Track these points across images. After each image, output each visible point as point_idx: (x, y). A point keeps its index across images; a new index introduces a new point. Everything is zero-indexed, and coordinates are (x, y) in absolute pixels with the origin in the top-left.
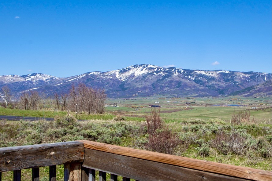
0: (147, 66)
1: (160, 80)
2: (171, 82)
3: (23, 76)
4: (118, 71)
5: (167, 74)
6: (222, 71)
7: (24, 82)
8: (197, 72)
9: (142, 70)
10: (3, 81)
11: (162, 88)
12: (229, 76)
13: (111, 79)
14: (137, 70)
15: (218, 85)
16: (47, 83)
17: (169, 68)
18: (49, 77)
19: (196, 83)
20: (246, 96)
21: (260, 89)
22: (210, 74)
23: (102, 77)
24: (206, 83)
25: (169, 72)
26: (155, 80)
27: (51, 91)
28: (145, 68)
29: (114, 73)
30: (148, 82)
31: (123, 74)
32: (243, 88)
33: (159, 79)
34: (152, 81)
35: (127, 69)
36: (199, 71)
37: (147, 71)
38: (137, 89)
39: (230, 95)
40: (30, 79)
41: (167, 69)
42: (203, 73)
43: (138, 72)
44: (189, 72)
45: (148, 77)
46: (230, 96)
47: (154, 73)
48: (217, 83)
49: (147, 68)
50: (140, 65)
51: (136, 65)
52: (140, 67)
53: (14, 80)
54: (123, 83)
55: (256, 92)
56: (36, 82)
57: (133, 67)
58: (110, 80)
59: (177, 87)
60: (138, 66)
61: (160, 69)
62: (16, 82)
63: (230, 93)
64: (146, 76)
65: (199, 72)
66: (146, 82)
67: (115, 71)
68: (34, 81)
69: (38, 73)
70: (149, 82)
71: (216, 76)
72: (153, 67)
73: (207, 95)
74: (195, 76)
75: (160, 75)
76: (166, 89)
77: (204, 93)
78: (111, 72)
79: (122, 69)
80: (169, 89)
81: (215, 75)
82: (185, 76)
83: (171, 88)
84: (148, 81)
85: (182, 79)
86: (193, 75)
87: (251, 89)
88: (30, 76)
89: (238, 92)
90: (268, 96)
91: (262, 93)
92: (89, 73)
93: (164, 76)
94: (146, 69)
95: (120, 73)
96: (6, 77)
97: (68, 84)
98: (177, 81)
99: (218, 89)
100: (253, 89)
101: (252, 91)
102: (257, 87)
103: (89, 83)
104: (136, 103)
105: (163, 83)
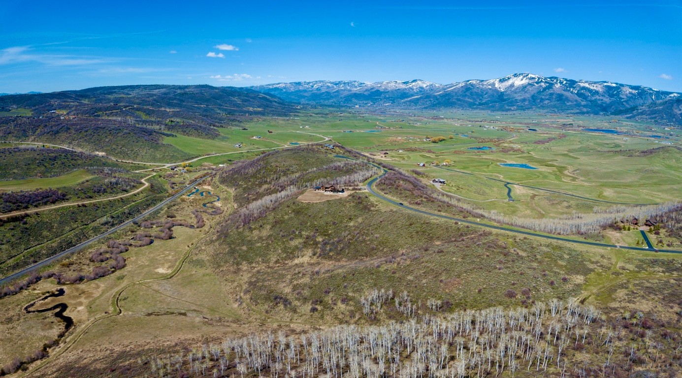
0: (527, 76)
1: (540, 91)
2: (551, 94)
3: (404, 83)
4: (498, 80)
5: (548, 85)
6: (608, 83)
7: (406, 89)
8: (580, 84)
9: (522, 80)
11: (542, 100)
12: (615, 90)
13: (490, 89)
14: (517, 80)
15: (602, 100)
16: (427, 90)
17: (550, 78)
18: (429, 84)
19: (579, 97)
20: (627, 118)
21: (643, 111)
22: (594, 86)
23: (481, 86)
24: (589, 98)
25: (550, 83)
26: (535, 91)
27: (431, 100)
29: (493, 82)
30: (527, 93)
31: (503, 84)
32: (628, 106)
34: (532, 93)
35: (507, 78)
37: (527, 81)
38: (516, 101)
39: (612, 114)
40: (411, 86)
42: (587, 85)
43: (519, 82)
44: (572, 83)
45: (528, 87)
46: (612, 116)
47: (535, 84)
48: (601, 98)
49: (527, 78)
50: (521, 74)
51: (516, 74)
52: (520, 76)
53: (396, 87)
54: (502, 94)
55: (638, 114)
56: (417, 89)
57: (513, 76)
58: (488, 90)
59: (558, 101)
60: (518, 75)
61: (541, 79)
62: (399, 89)
63: (613, 111)
64: (526, 87)
65: (582, 85)
66: (525, 94)
67: (495, 80)
68: (415, 88)
69: (419, 80)
70: (529, 93)
71: (601, 90)
72: (533, 76)
73: (588, 113)
74: (578, 89)
75: (541, 86)
76: (546, 102)
77: (585, 110)
78: (490, 81)
79: (501, 78)
80: (549, 103)
81: (599, 88)
82: (567, 88)
83: (551, 102)
85: (563, 91)
86: (575, 87)
87: (634, 110)
88: (412, 82)
89: (621, 111)
90: (649, 120)
91: (644, 116)
92: (468, 81)
93: (545, 88)
95: (499, 82)
96: (389, 84)
97: (448, 93)
98: (558, 94)
99: (601, 106)
100: (637, 110)
101: (635, 112)
102: (641, 108)
103: (468, 93)
104: (514, 120)
105: (543, 95)
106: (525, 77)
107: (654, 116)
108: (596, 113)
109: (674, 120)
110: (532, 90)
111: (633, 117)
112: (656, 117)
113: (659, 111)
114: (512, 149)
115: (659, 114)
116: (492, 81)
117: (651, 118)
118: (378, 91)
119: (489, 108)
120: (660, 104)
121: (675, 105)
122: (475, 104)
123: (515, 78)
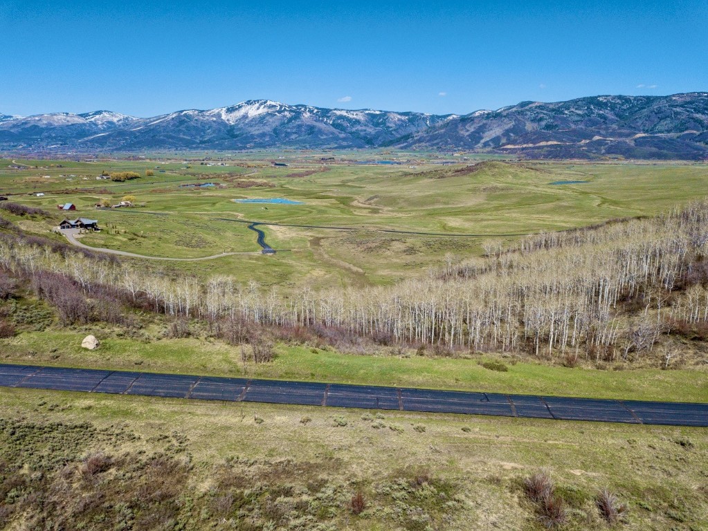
0: (265, 103)
1: (284, 123)
2: (299, 126)
3: (81, 115)
4: (224, 109)
5: (294, 115)
6: (370, 110)
7: (84, 124)
8: (335, 112)
9: (258, 108)
10: (51, 122)
11: (288, 134)
12: (380, 118)
13: (214, 122)
14: (252, 109)
15: (365, 130)
16: (120, 126)
17: (296, 106)
18: (122, 117)
19: (335, 128)
20: (402, 148)
21: (421, 138)
22: (353, 114)
23: (201, 118)
24: (348, 129)
25: (297, 112)
26: (277, 123)
27: (126, 139)
28: (263, 106)
29: (219, 112)
30: (267, 126)
31: (232, 115)
32: (399, 136)
33: (282, 122)
34: (274, 125)
35: (238, 107)
36: (339, 111)
37: (266, 110)
38: (252, 137)
39: (380, 146)
40: (93, 120)
41: (294, 108)
42: (344, 113)
43: (253, 112)
44: (325, 112)
45: (267, 118)
46: (381, 148)
47: (276, 114)
48: (364, 128)
49: (265, 106)
50: (256, 101)
51: (249, 101)
52: (256, 103)
53: (68, 121)
54: (232, 128)
55: (415, 143)
56: (103, 124)
57: (245, 103)
58: (212, 123)
59: (309, 134)
60: (252, 102)
61: (283, 108)
62: (72, 125)
63: (380, 143)
64: (264, 118)
65: (338, 113)
66: (265, 127)
67: (220, 109)
68: (100, 123)
69: (105, 111)
70: (269, 126)
71: (362, 119)
72: (273, 103)
73: (349, 147)
74: (334, 118)
75: (284, 116)
76: (293, 137)
77: (345, 143)
78: (214, 110)
79: (229, 107)
80: (298, 137)
81: (361, 117)
82: (319, 118)
83: (300, 136)
84: (268, 124)
85: (315, 122)
86: (330, 116)
87: (409, 138)
89: (391, 141)
90: (430, 148)
91: (423, 144)
92: (182, 111)
93: (290, 118)
95: (226, 112)
96: (55, 117)
97: (152, 127)
98: (308, 126)
99: (365, 138)
100: (412, 137)
101: (410, 140)
102: (417, 134)
103: (182, 128)
104: (252, 157)
105: (289, 128)
106: (261, 104)
107: (435, 142)
108: (360, 147)
109: (462, 143)
110: (274, 122)
111: (410, 145)
112: (438, 144)
113: (442, 136)
114: (254, 184)
115: (440, 138)
116: (216, 111)
117: (432, 145)
118: (35, 127)
119: (214, 147)
120: (441, 127)
121: (460, 125)
122: (194, 143)
123: (249, 107)
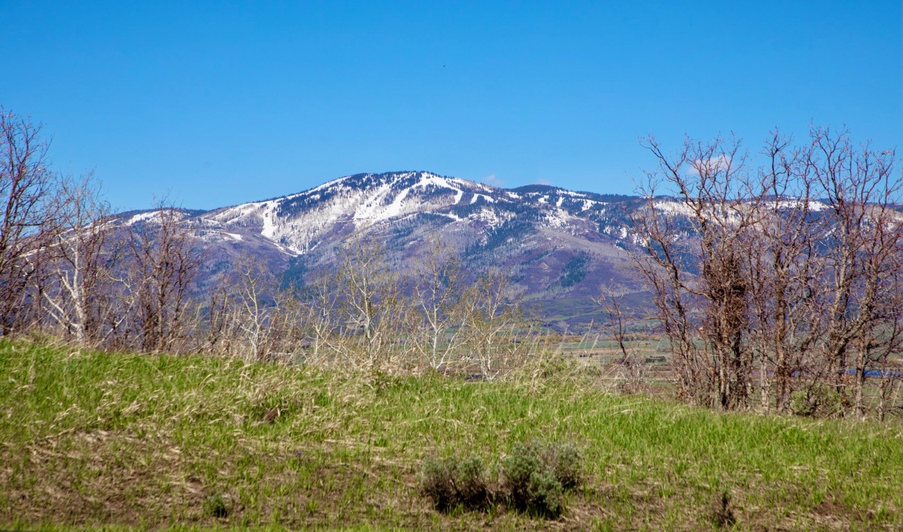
0: (412, 181)
1: (477, 248)
2: (532, 256)
4: (272, 205)
5: (513, 219)
8: (659, 205)
9: (389, 200)
12: (827, 226)
13: (236, 246)
14: (367, 202)
17: (519, 191)
19: (661, 260)
22: (725, 214)
23: (192, 235)
25: (523, 211)
26: (454, 248)
28: (406, 191)
29: (252, 215)
30: (419, 256)
31: (298, 222)
33: (472, 242)
34: (442, 255)
35: (318, 196)
36: (674, 204)
37: (414, 205)
41: (514, 196)
43: (373, 210)
44: (623, 208)
45: (419, 232)
47: (451, 216)
49: (412, 191)
50: (381, 176)
51: (359, 177)
52: (380, 184)
57: (345, 184)
58: (230, 251)
59: (564, 286)
60: (369, 180)
61: (476, 196)
64: (410, 231)
65: (671, 209)
66: (410, 260)
67: (258, 205)
70: (426, 258)
72: (442, 183)
74: (654, 228)
75: (478, 222)
76: (510, 292)
78: (237, 209)
79: (290, 198)
80: (526, 293)
82: (602, 228)
83: (533, 289)
84: (420, 251)
85: (586, 242)
86: (641, 222)
92: (129, 215)
93: (499, 231)
94: (408, 197)
95: (279, 215)
98: (563, 254)
105: (493, 263)
106: (399, 187)
110: (442, 245)
116: (246, 211)
123: (358, 195)
